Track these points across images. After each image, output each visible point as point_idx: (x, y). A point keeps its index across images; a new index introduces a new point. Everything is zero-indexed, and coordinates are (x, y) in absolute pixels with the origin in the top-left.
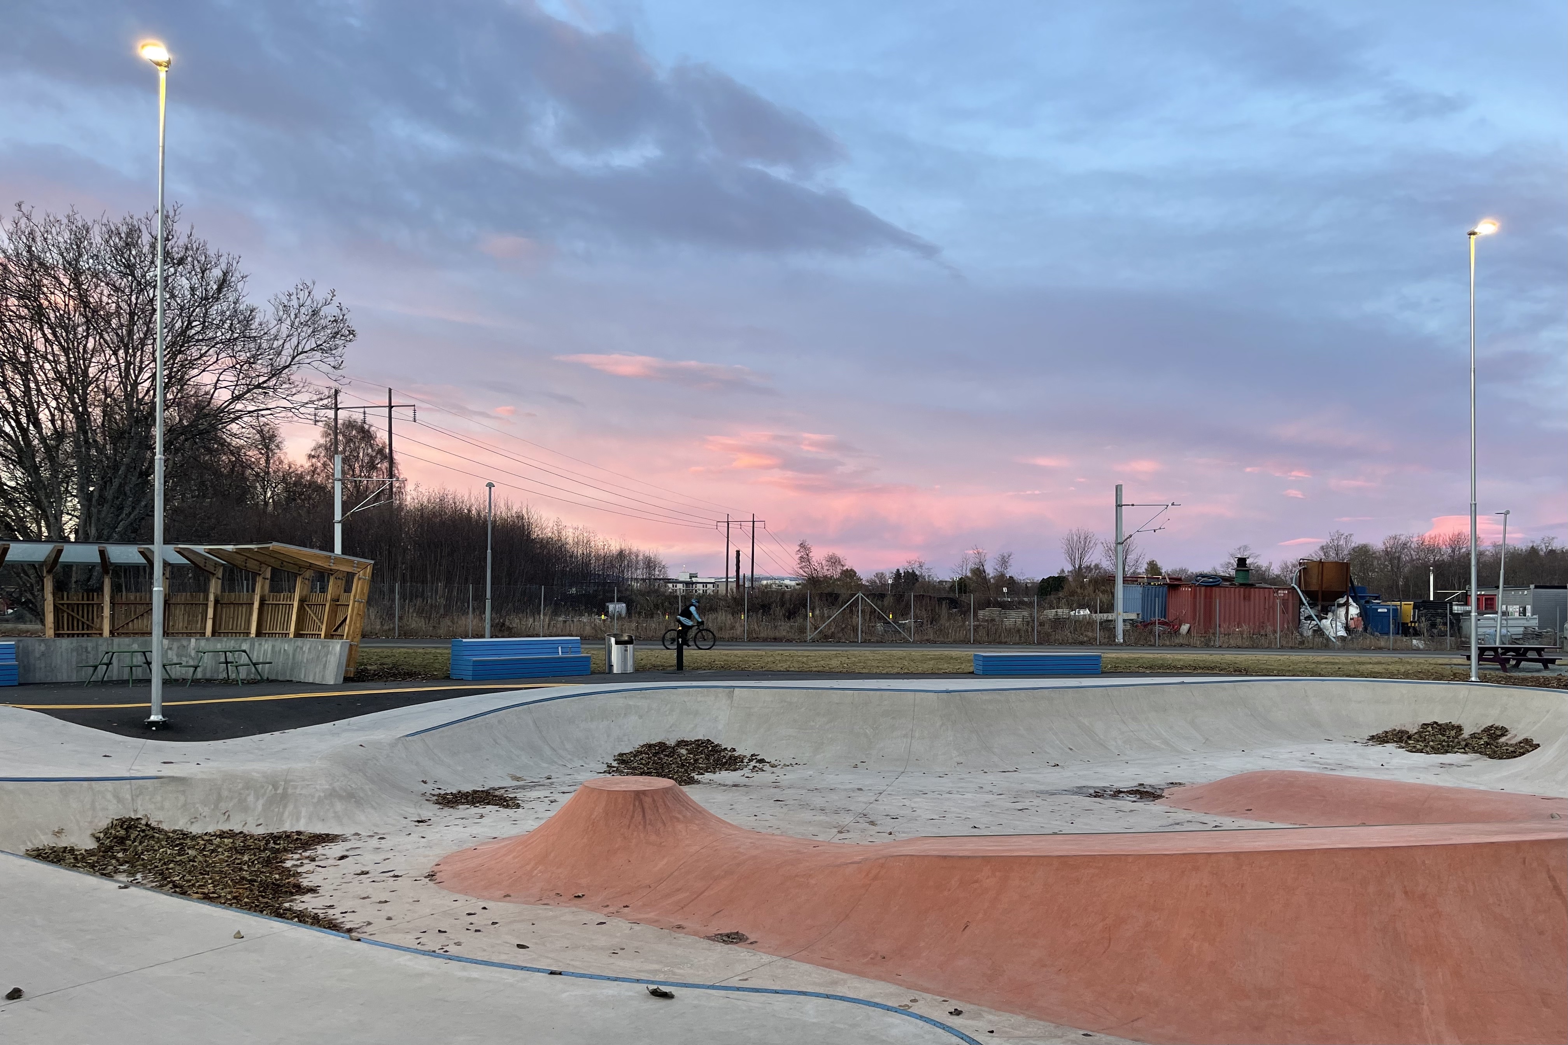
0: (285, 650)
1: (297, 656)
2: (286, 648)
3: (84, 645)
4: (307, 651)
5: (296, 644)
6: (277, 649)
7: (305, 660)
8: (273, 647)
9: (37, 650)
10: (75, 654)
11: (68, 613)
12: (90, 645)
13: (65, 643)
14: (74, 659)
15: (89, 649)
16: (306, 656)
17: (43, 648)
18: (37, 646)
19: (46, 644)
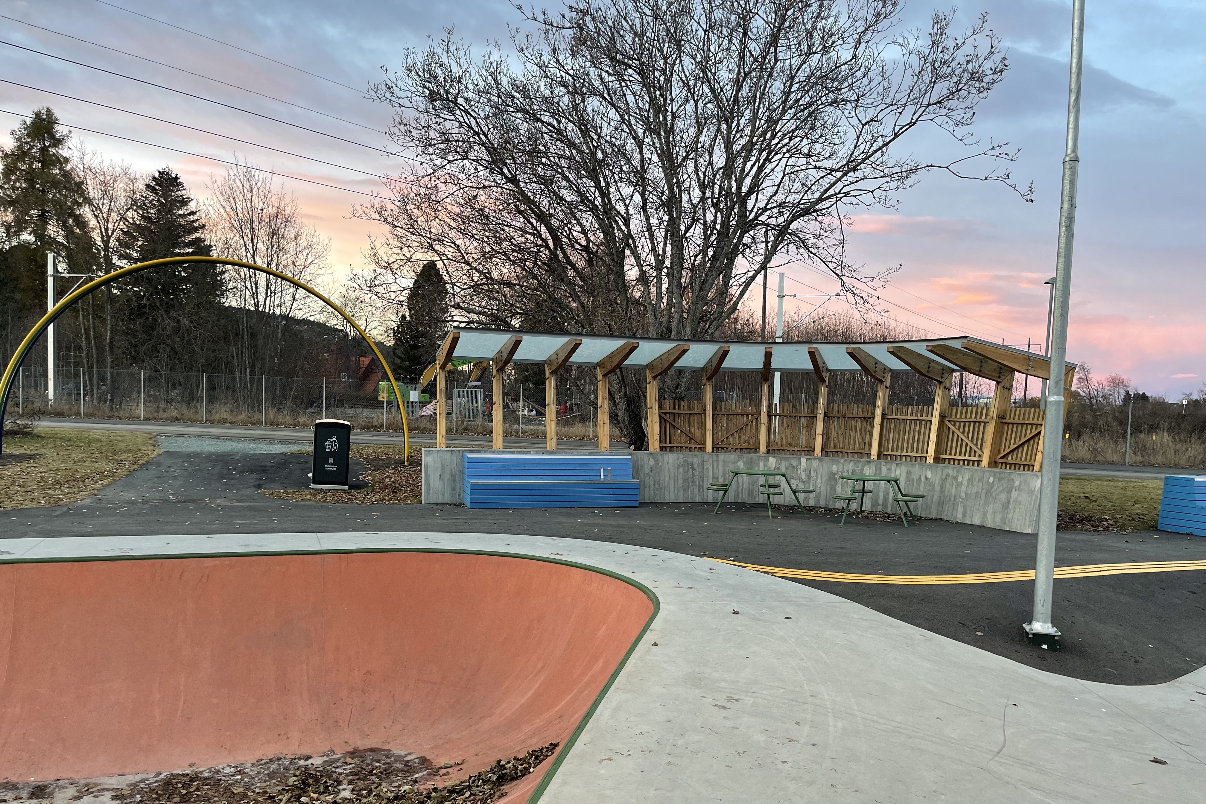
0: (927, 478)
1: (948, 486)
2: (929, 476)
3: (690, 460)
4: (965, 482)
5: (945, 473)
6: (915, 477)
7: (963, 495)
8: (909, 473)
9: (646, 466)
10: (681, 470)
11: (670, 423)
12: (695, 460)
13: (671, 458)
14: (681, 477)
15: (696, 466)
16: (963, 488)
17: (652, 462)
18: (646, 459)
19: (654, 459)
